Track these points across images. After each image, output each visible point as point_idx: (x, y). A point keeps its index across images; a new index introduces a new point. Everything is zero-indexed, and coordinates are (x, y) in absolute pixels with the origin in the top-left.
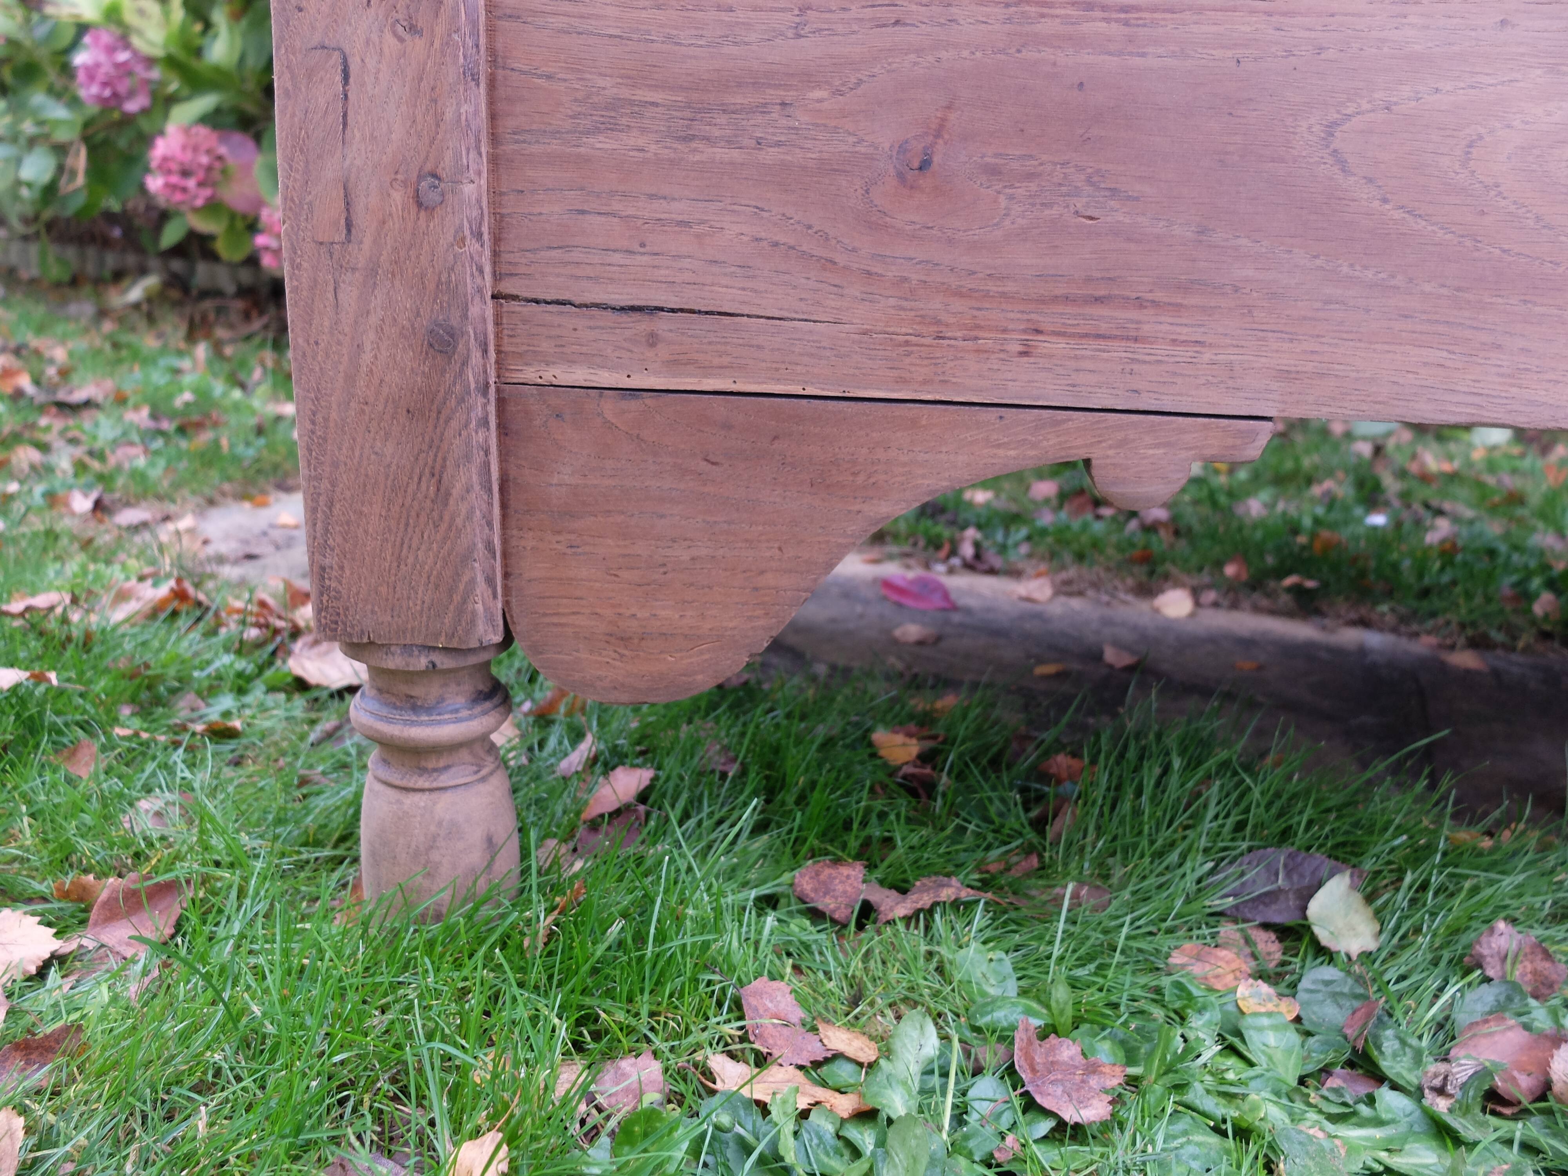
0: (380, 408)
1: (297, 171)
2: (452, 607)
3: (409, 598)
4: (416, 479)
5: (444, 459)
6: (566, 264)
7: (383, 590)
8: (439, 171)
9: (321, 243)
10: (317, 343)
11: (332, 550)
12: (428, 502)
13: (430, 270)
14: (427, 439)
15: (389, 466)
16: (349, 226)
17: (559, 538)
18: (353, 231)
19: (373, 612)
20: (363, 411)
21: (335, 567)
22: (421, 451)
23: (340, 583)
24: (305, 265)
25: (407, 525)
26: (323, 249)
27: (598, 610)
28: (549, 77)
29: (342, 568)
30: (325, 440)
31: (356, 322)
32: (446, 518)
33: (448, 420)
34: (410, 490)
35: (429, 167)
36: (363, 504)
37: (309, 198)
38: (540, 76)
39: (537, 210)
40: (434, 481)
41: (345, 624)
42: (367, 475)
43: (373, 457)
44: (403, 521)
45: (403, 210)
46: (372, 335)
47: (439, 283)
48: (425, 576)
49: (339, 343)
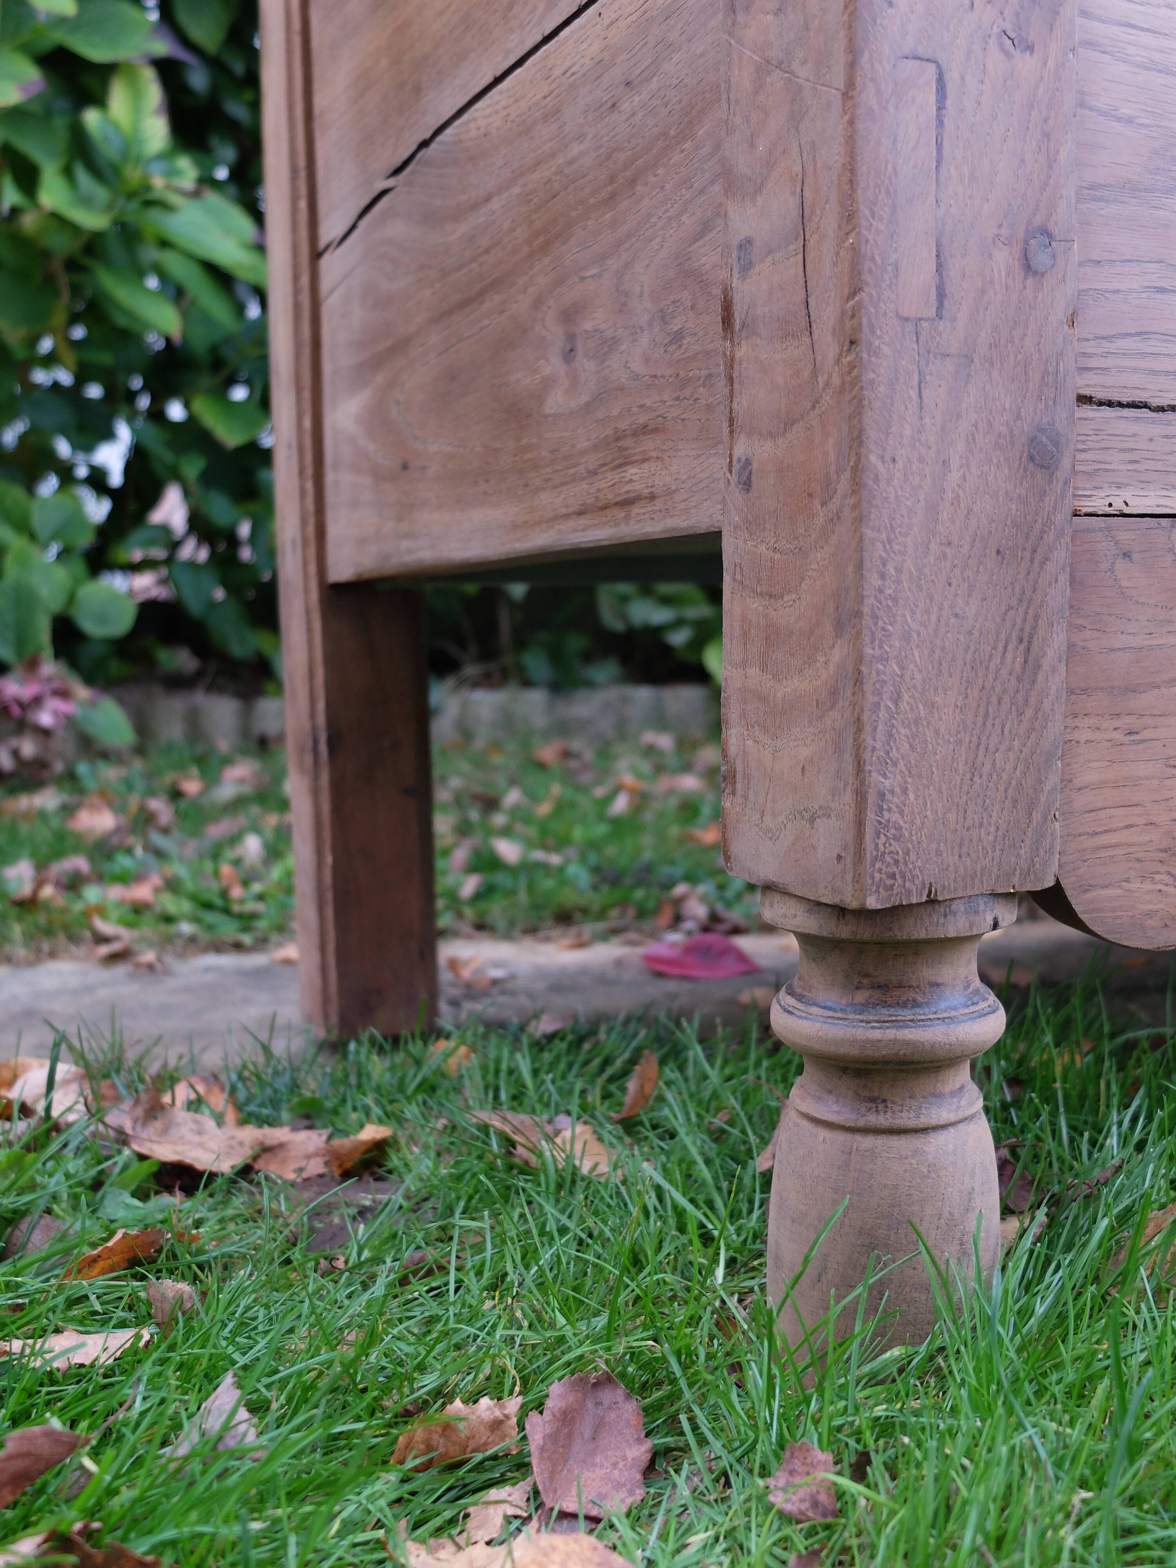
0: (965, 550)
1: (881, 219)
2: (1030, 832)
3: (981, 824)
4: (1000, 649)
5: (1036, 617)
6: (1143, 355)
7: (952, 816)
8: (1051, 226)
9: (907, 319)
10: (894, 460)
11: (895, 765)
12: (1013, 679)
13: (1036, 356)
14: (1017, 590)
15: (970, 633)
16: (941, 295)
17: (1116, 723)
18: (946, 303)
19: (939, 853)
20: (945, 555)
21: (898, 790)
22: (1010, 607)
23: (901, 813)
24: (886, 350)
25: (986, 716)
26: (910, 327)
27: (1154, 819)
28: (1129, 121)
29: (905, 791)
30: (895, 600)
31: (943, 429)
32: (1033, 701)
33: (1043, 563)
34: (992, 666)
35: (1038, 220)
36: (936, 690)
37: (894, 257)
38: (1119, 119)
39: (1115, 286)
40: (1022, 648)
41: (903, 877)
42: (943, 649)
43: (953, 620)
44: (982, 711)
45: (1008, 274)
46: (961, 447)
47: (1046, 373)
48: (1002, 788)
49: (921, 460)
